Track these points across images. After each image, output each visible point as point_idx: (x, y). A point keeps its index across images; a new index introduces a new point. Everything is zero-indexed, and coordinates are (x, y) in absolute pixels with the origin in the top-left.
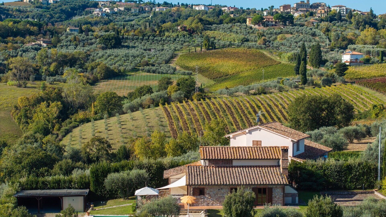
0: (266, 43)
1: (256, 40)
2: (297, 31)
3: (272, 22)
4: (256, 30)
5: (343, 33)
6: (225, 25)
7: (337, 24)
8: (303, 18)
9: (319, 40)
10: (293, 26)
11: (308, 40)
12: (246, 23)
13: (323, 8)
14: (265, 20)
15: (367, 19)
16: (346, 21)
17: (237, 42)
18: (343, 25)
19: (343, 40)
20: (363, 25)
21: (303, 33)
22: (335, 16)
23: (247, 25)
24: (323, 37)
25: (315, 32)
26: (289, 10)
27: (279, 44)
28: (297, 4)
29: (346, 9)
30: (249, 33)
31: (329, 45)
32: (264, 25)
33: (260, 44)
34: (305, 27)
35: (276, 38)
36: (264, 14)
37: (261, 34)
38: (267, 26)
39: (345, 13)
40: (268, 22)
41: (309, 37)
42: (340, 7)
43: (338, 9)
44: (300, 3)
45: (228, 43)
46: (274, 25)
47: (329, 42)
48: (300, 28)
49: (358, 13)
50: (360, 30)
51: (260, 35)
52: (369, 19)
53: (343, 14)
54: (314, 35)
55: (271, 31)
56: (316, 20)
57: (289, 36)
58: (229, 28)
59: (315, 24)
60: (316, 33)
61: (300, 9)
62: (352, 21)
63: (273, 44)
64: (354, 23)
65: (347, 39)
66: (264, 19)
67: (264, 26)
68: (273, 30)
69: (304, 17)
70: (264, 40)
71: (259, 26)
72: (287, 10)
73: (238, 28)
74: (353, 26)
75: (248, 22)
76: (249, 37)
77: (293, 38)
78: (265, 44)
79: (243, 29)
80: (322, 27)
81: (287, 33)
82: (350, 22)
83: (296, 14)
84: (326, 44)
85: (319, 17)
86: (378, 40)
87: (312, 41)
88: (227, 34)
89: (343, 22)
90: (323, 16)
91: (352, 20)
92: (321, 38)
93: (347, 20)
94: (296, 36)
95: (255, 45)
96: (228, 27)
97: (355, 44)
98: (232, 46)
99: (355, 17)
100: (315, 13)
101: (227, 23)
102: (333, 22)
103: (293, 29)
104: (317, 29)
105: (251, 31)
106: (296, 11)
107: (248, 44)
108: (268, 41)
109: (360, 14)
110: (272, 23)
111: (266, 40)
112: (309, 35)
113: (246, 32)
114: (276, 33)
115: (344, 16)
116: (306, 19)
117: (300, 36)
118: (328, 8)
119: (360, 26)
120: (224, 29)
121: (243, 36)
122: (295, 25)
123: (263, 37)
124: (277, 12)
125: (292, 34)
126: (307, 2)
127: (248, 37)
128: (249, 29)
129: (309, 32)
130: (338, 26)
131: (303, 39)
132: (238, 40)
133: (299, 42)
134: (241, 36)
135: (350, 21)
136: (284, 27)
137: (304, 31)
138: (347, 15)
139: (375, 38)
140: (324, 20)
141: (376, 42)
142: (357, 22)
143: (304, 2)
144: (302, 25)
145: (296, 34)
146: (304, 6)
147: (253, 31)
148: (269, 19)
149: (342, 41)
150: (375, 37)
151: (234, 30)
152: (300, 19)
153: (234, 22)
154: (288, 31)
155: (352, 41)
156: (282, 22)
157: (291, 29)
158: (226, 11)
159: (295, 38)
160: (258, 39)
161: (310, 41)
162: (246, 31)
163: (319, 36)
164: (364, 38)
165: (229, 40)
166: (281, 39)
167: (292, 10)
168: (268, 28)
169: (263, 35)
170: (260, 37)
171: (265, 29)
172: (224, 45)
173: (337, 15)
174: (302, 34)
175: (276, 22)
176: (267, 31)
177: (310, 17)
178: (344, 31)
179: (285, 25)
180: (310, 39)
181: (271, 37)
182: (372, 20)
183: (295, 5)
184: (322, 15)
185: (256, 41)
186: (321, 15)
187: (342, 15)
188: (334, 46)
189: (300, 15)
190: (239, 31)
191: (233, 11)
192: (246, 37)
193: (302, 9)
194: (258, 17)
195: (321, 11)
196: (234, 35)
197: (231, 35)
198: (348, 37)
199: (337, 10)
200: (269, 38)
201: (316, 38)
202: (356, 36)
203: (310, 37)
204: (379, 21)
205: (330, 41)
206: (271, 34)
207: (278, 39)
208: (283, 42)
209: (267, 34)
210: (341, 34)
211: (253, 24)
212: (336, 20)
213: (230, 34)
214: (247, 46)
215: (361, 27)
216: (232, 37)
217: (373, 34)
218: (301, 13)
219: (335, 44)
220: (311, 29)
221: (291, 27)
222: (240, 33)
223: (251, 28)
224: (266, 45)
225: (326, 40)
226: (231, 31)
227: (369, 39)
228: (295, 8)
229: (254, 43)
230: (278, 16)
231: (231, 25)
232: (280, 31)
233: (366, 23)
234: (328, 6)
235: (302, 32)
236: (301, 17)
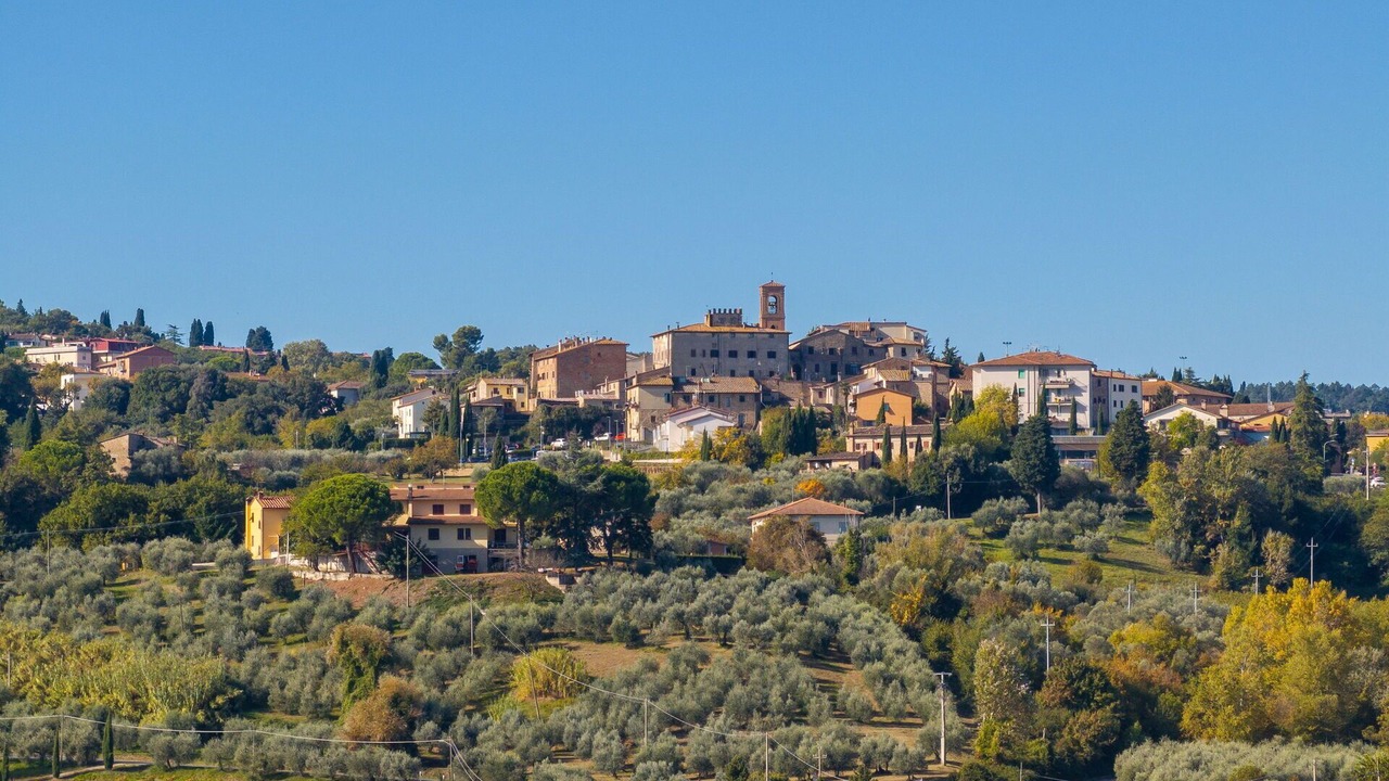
0: (412, 727)
1: (324, 695)
2: (679, 616)
3: (464, 532)
4: (324, 607)
5: (1076, 626)
6: (59, 553)
7: (1024, 529)
8: (733, 467)
9: (868, 696)
10: (645, 571)
11: (775, 698)
12: (238, 539)
13: (904, 376)
14: (402, 521)
15: (1272, 483)
16: (1100, 494)
17: (156, 719)
18: (1068, 534)
19: (1078, 701)
20: (1242, 538)
21: (734, 632)
22: (1003, 455)
23: (246, 560)
24: (909, 671)
25: (833, 624)
26: (615, 387)
27: (525, 735)
28: (680, 337)
29: (1099, 383)
30: (263, 629)
31: (956, 746)
32: (394, 561)
33: (360, 739)
34: (749, 576)
35: (499, 685)
36: (393, 423)
37: (367, 649)
38: (426, 566)
39: (1084, 419)
40: (434, 535)
41: (783, 673)
42: (1044, 371)
43: (1028, 382)
44: (705, 324)
45: (85, 726)
46: (483, 560)
47: (954, 719)
48: (709, 591)
49: (1193, 421)
50: (1213, 580)
51: (357, 653)
52: (1293, 479)
53: (1075, 428)
54: (825, 649)
55: (455, 612)
56: (846, 491)
57: (610, 661)
58: (93, 589)
59: (831, 539)
60: (846, 633)
61: (706, 384)
62: (1152, 502)
63: (472, 736)
64: (1166, 516)
65: (1106, 687)
66: (398, 508)
67: (400, 572)
68: (472, 604)
69: (736, 466)
70: (396, 701)
71: (355, 566)
72: (594, 386)
73: (172, 589)
74: (1155, 542)
75: (254, 531)
76: (267, 676)
77: (651, 681)
78: (401, 739)
79: (213, 598)
80: (892, 574)
81: (597, 630)
82: (1130, 501)
83: (667, 427)
84: (932, 742)
85: (869, 461)
86: (1371, 689)
87: (812, 707)
88: (75, 644)
89: (1076, 509)
90: (905, 457)
91: (1151, 489)
92: (887, 680)
93: (1104, 487)
94: (676, 661)
95: (321, 746)
96: (77, 581)
97: (1178, 736)
98: (123, 759)
99: (1172, 458)
100: (833, 420)
101: (76, 541)
102: (988, 508)
103: (650, 595)
104: (850, 602)
105: (286, 613)
106: (669, 399)
107: (259, 740)
108: (429, 710)
109: (1213, 431)
110: (464, 544)
111: (413, 701)
112: (786, 650)
113: (242, 629)
114: (499, 641)
115: (1080, 454)
116: (760, 480)
117: (705, 658)
118: (942, 378)
119: (1214, 544)
120: (51, 592)
121: (215, 666)
122: (667, 560)
123: (389, 681)
124: (510, 404)
125: (635, 640)
126: (766, 318)
127: (256, 666)
128: (265, 593)
129: (783, 629)
130: (1027, 551)
131: (737, 690)
132: (175, 701)
133: (701, 719)
134: (200, 667)
135: (1133, 501)
136: (568, 581)
137: (743, 612)
138: (1105, 441)
139: (1346, 670)
140: (914, 486)
141: (1352, 707)
142: (1189, 506)
143: (735, 318)
144: (723, 561)
145: (677, 643)
146: (743, 360)
147: (303, 619)
148: (438, 509)
149: (1066, 703)
150: (1347, 666)
151: (138, 603)
152: (710, 476)
153: (133, 525)
154: (608, 620)
155: (1153, 701)
156: (554, 534)
157: (632, 597)
158: (66, 379)
159: (661, 678)
160: (342, 687)
161: (797, 713)
162: (239, 611)
163: (868, 657)
164: (1249, 680)
165: (95, 701)
166: (547, 690)
167: (634, 394)
168: (429, 584)
169: (391, 661)
170: (359, 672)
171: (406, 594)
172: (43, 750)
173: (1018, 446)
174: (726, 643)
175: (499, 537)
176: (421, 620)
177: (792, 461)
178: (1082, 596)
179: (579, 556)
180: (792, 690)
181: (458, 669)
182: (1315, 487)
183: (664, 344)
184: (896, 442)
185: (326, 712)
186: (888, 447)
187: (1058, 439)
188: (1000, 758)
189: (707, 443)
190: (177, 615)
191: (125, 386)
192: (242, 670)
193: (726, 385)
194: (345, 491)
195: (885, 408)
196: (132, 657)
197: (107, 657)
198: (1120, 669)
199: (1018, 393)
200: (442, 679)
201: (845, 677)
202: (1180, 656)
203: (792, 675)
204: (1376, 492)
205: (965, 708)
206: (457, 639)
207: (522, 689)
208: (568, 714)
209: (423, 640)
210: (1060, 635)
211: (299, 554)
212: (1009, 488)
213: (98, 643)
214: (245, 760)
215: (1223, 549)
216: (117, 667)
217: (1324, 641)
218: (714, 425)
219: (1006, 742)
220: (802, 596)
221: (629, 582)
222: (184, 637)
223: (284, 587)
224: (413, 750)
225: (927, 698)
226: (107, 615)
227: (1296, 689)
228: (663, 372)
229: (308, 730)
230: (518, 484)
231: (110, 559)
232: (531, 621)
233: (1264, 517)
234: (939, 355)
235: (727, 629)
236: (711, 465)
